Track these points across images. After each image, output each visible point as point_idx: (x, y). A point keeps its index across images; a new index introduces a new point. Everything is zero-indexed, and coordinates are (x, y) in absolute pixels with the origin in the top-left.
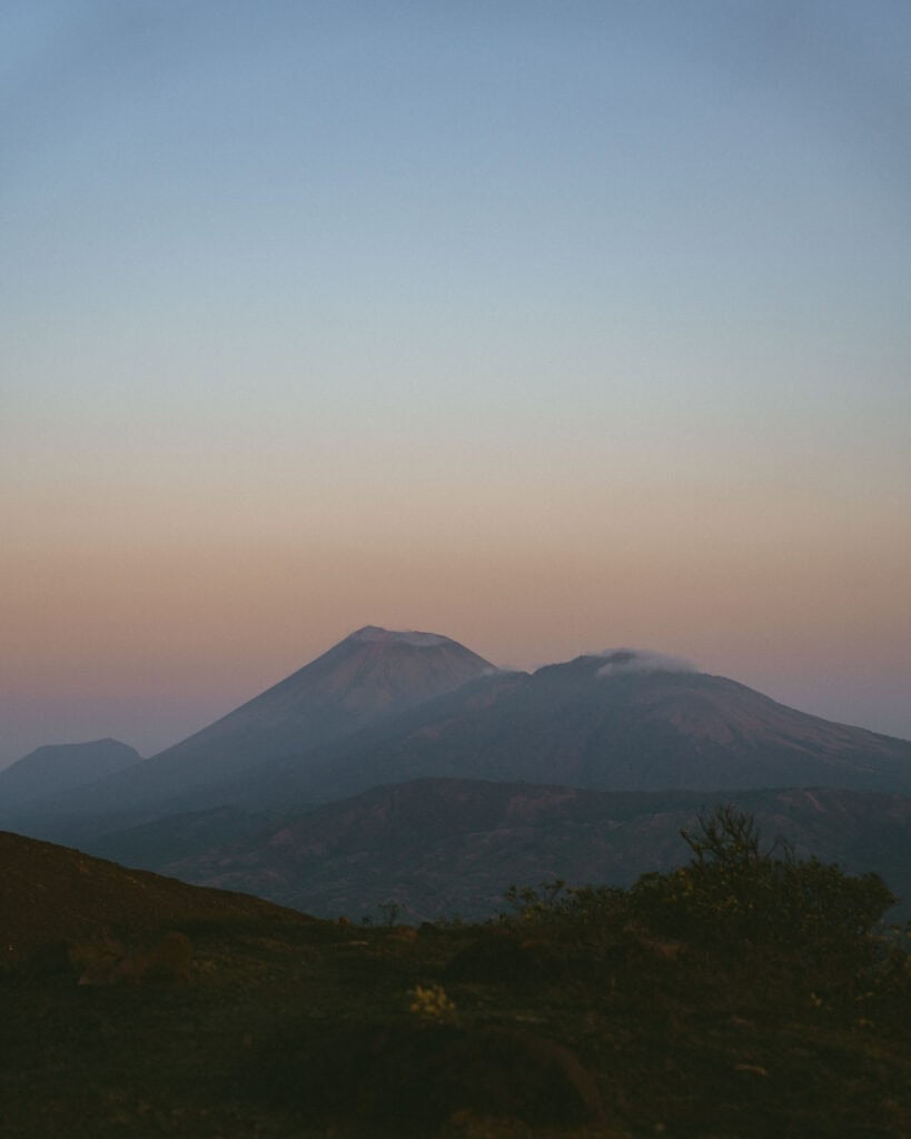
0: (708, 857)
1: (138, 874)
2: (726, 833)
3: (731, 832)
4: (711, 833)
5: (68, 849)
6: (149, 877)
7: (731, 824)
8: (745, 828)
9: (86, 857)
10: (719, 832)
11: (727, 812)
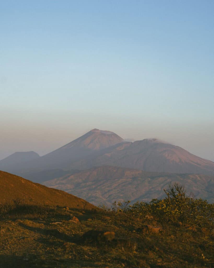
0: (171, 196)
1: (36, 184)
2: (176, 191)
3: (178, 190)
4: (172, 190)
5: (19, 177)
6: (38, 185)
7: (178, 188)
8: (182, 189)
9: (24, 179)
10: (174, 190)
11: (177, 185)
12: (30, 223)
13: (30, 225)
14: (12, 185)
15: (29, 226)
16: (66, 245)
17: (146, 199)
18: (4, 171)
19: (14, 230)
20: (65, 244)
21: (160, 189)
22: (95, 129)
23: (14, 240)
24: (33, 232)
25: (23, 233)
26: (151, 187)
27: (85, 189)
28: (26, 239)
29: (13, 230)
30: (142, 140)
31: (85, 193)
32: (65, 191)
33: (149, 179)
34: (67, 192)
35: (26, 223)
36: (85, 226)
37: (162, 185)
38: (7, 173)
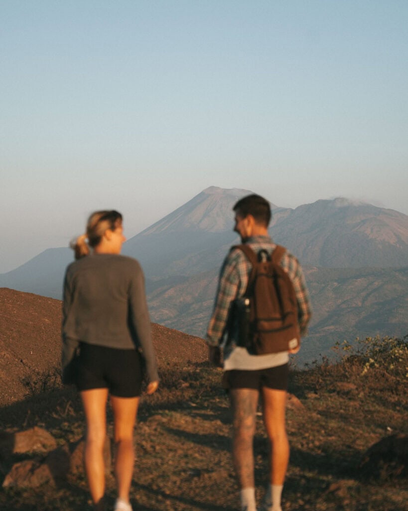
12: (186, 422)
13: (190, 429)
14: (47, 320)
15: (187, 430)
16: (338, 489)
17: (332, 327)
18: (26, 291)
19: (158, 448)
20: (333, 487)
21: (360, 304)
22: (212, 188)
23: (175, 483)
24: (208, 450)
25: (186, 456)
26: (340, 301)
27: (201, 315)
28: (206, 476)
29: (153, 447)
30: (313, 202)
31: (201, 324)
32: (159, 324)
33: (336, 284)
34: (163, 324)
35: (177, 424)
36: (319, 416)
37: (364, 294)
38: (32, 295)
